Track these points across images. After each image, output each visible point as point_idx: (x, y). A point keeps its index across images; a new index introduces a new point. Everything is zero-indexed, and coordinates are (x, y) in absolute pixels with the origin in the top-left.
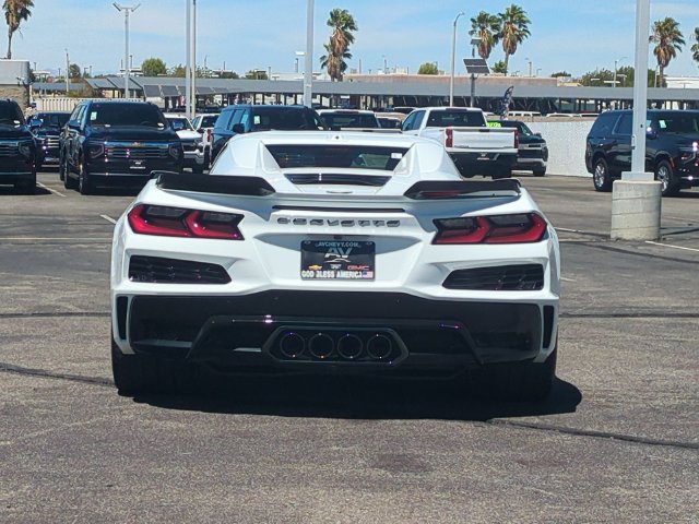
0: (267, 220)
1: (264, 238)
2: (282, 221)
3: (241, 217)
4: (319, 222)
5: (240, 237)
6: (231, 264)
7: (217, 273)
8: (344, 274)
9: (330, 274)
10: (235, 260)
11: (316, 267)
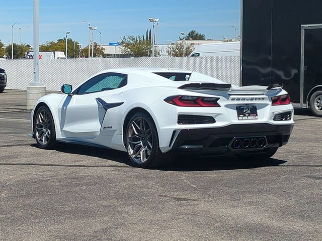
0: (228, 99)
1: (227, 106)
2: (233, 99)
3: (218, 99)
4: (244, 99)
5: (219, 106)
6: (216, 116)
7: (211, 120)
8: (250, 118)
9: (246, 118)
10: (219, 114)
11: (242, 115)
